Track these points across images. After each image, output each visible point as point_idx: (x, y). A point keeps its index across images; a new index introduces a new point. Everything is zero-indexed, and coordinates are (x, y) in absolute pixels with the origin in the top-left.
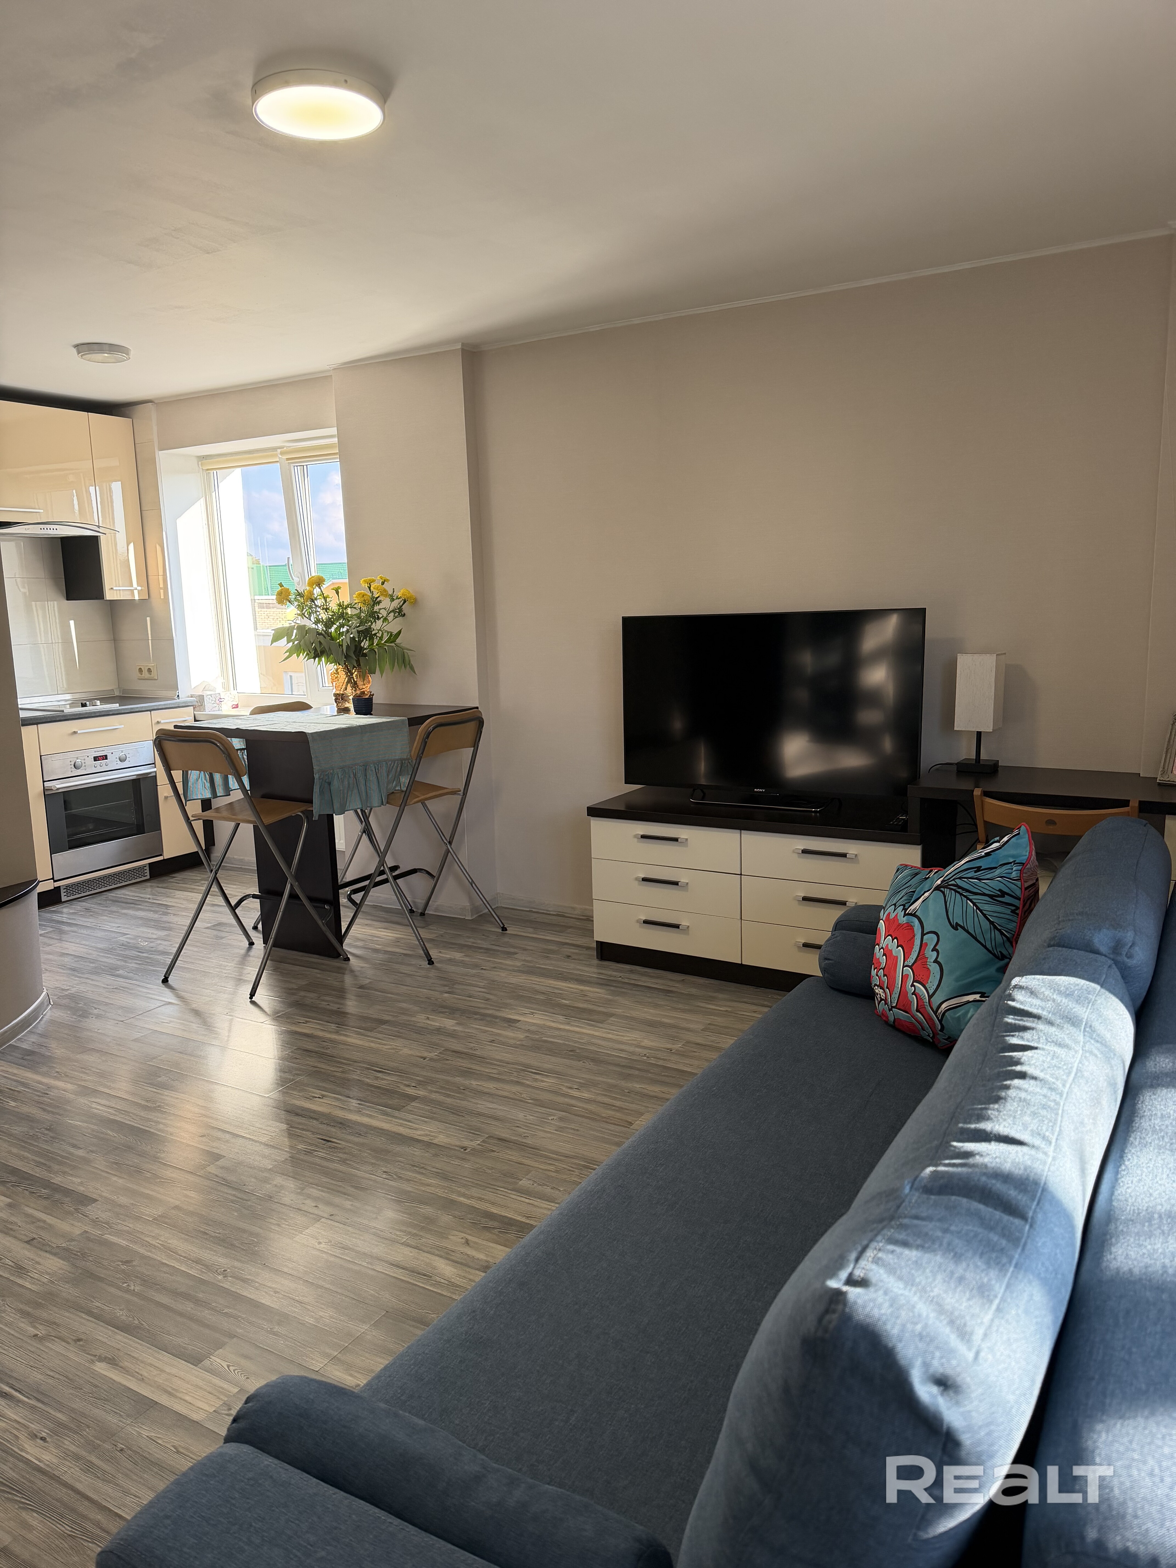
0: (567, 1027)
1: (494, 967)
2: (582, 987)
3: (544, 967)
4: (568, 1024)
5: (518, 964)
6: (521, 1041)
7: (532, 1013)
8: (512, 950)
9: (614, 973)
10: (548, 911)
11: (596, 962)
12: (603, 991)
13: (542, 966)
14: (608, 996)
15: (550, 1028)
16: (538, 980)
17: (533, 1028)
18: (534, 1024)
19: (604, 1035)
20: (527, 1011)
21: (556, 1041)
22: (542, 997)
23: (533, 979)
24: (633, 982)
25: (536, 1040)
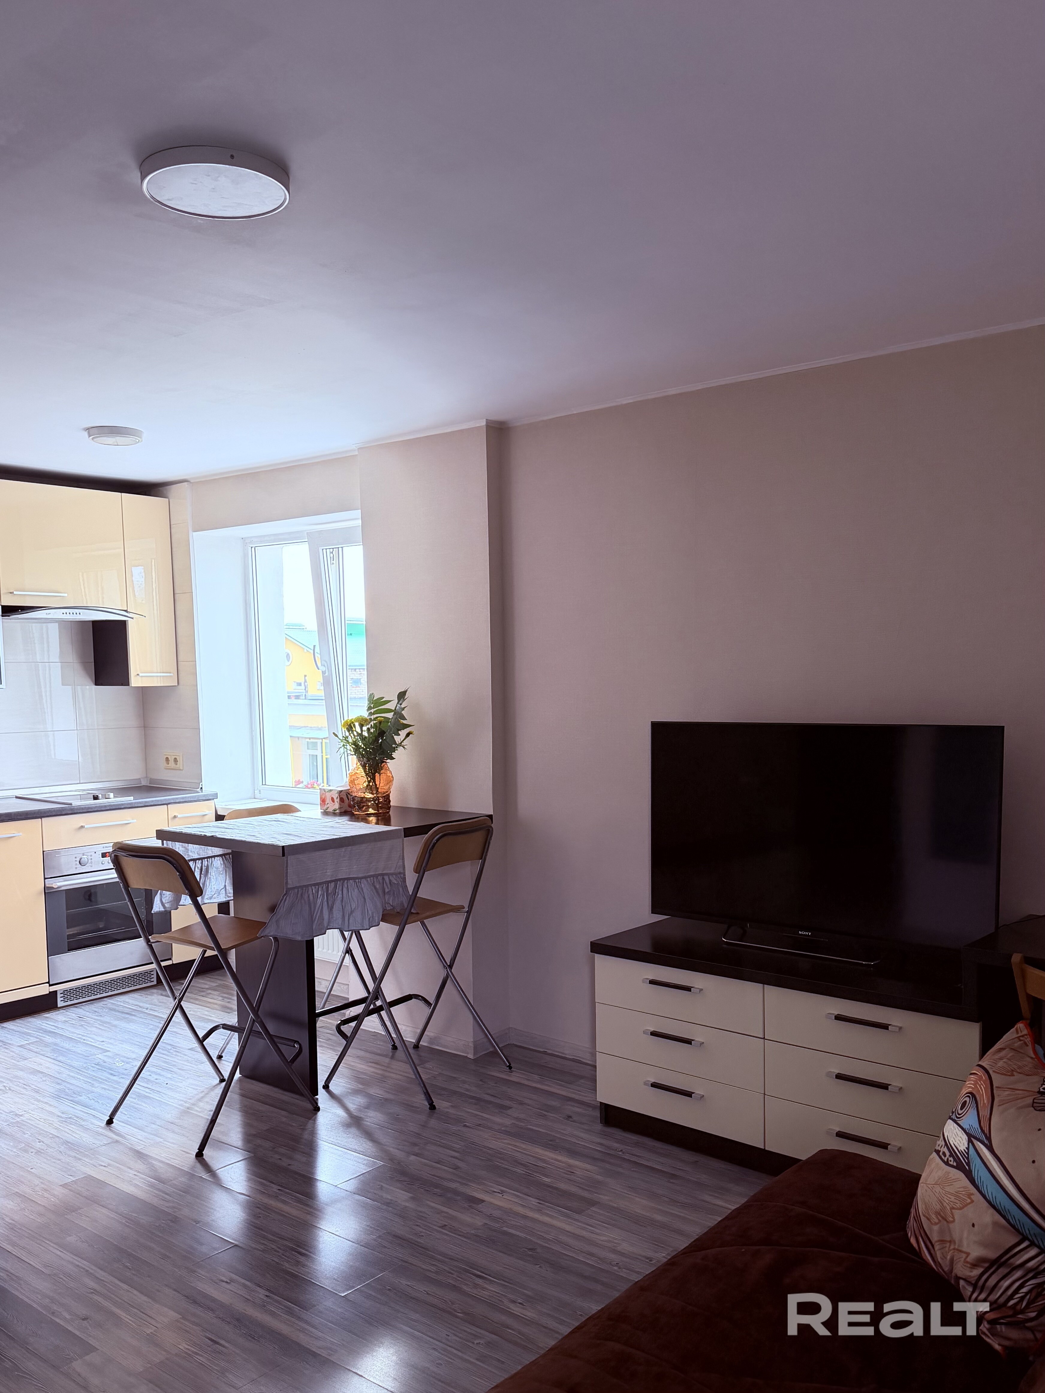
0: (537, 1216)
1: (480, 1125)
2: (572, 1161)
3: (537, 1129)
4: (539, 1211)
5: (508, 1122)
6: (478, 1229)
7: (502, 1192)
8: (507, 1103)
9: (616, 1145)
10: (564, 1054)
11: (599, 1127)
12: (595, 1168)
13: (534, 1128)
14: (599, 1177)
15: (517, 1214)
16: (524, 1146)
17: (497, 1213)
18: (499, 1208)
19: (578, 1232)
20: (497, 1188)
21: (518, 1233)
22: (519, 1170)
23: (518, 1144)
24: (634, 1159)
25: (495, 1231)
